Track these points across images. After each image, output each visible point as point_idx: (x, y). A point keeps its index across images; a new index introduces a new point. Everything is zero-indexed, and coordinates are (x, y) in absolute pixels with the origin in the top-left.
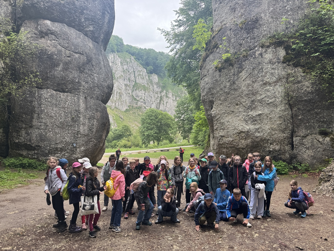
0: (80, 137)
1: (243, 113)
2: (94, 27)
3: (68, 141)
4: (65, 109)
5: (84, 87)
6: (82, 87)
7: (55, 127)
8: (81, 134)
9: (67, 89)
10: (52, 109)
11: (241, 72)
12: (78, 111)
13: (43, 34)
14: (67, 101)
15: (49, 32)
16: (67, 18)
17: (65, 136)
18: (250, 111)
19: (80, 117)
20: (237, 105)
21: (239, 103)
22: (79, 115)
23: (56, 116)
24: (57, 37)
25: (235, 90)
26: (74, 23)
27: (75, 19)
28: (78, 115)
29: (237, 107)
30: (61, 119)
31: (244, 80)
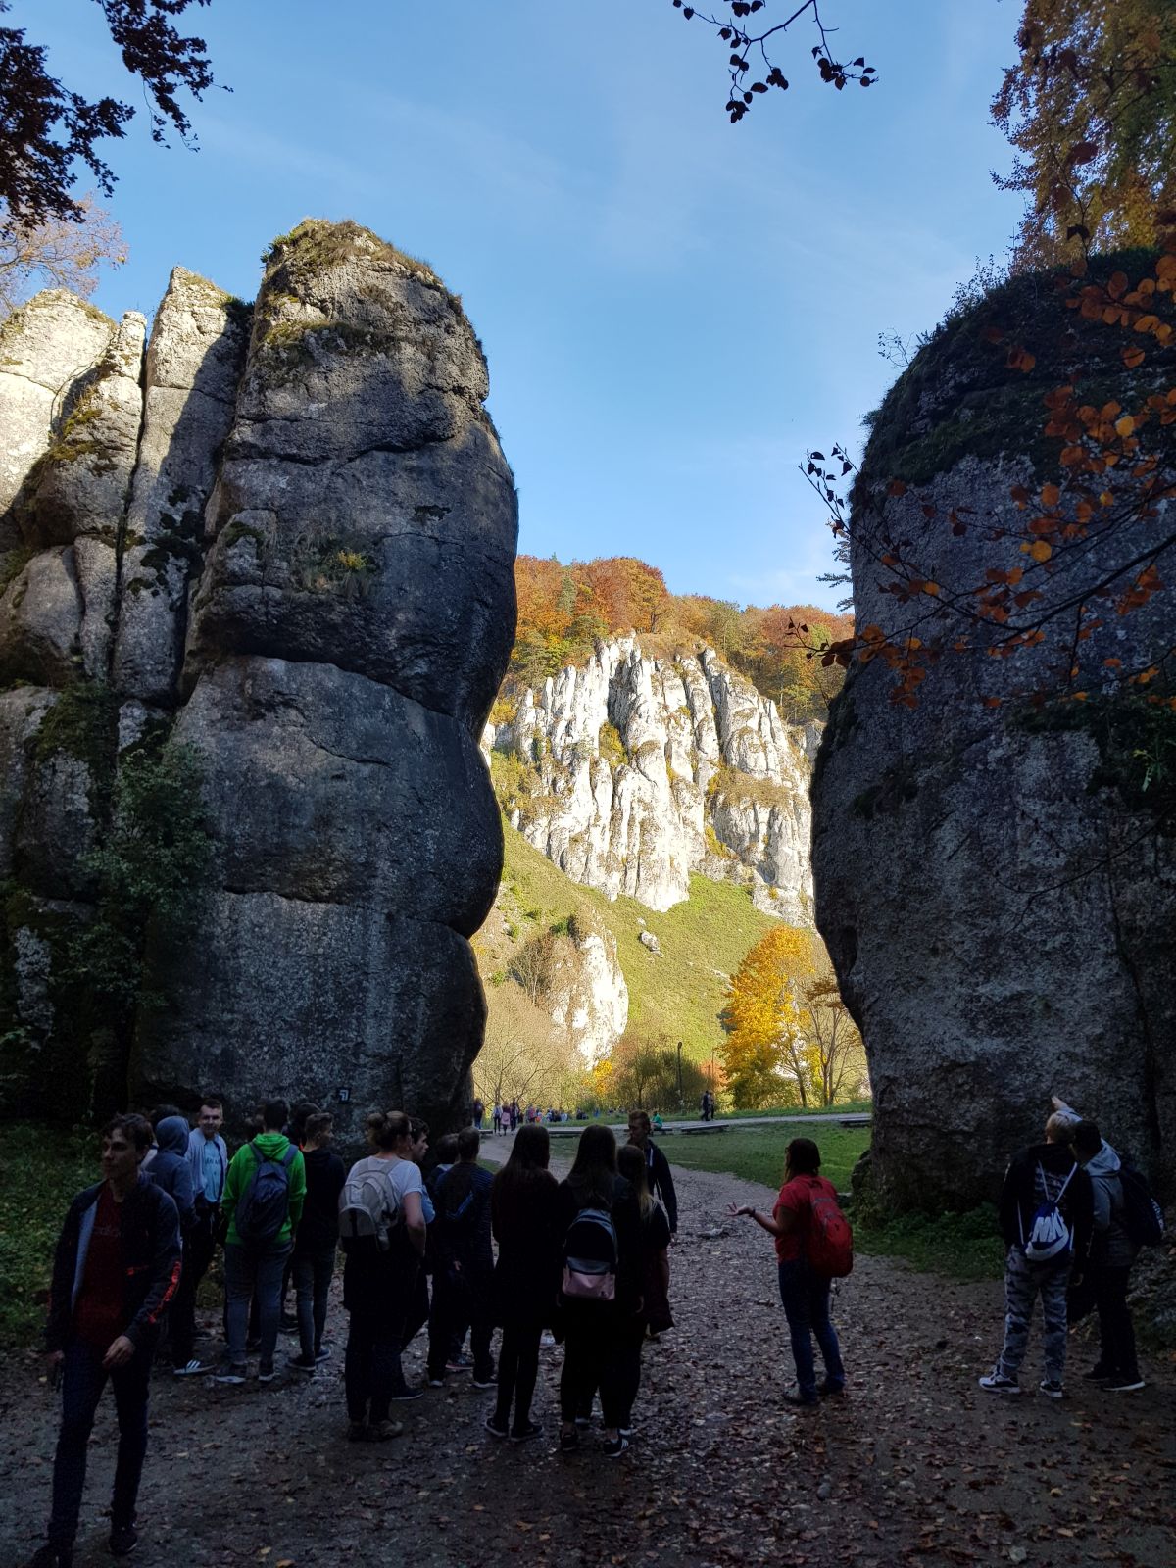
0: (365, 1066)
1: (958, 988)
2: (433, 662)
3: (322, 1079)
4: (316, 961)
5: (385, 878)
6: (379, 881)
7: (281, 1029)
8: (370, 1053)
9: (329, 889)
10: (275, 963)
11: (939, 826)
12: (362, 969)
13: (259, 707)
14: (325, 934)
15: (279, 698)
16: (341, 645)
17: (312, 1060)
18: (981, 979)
19: (366, 990)
20: (934, 951)
21: (939, 945)
22: (365, 984)
23: (284, 988)
24: (302, 714)
25: (924, 893)
26: (362, 657)
27: (366, 644)
28: (359, 983)
29: (936, 961)
30: (301, 996)
31: (950, 858)
